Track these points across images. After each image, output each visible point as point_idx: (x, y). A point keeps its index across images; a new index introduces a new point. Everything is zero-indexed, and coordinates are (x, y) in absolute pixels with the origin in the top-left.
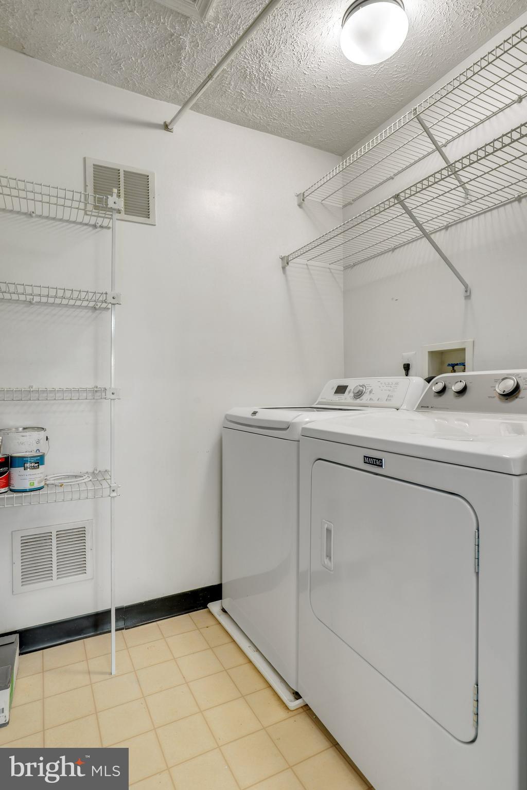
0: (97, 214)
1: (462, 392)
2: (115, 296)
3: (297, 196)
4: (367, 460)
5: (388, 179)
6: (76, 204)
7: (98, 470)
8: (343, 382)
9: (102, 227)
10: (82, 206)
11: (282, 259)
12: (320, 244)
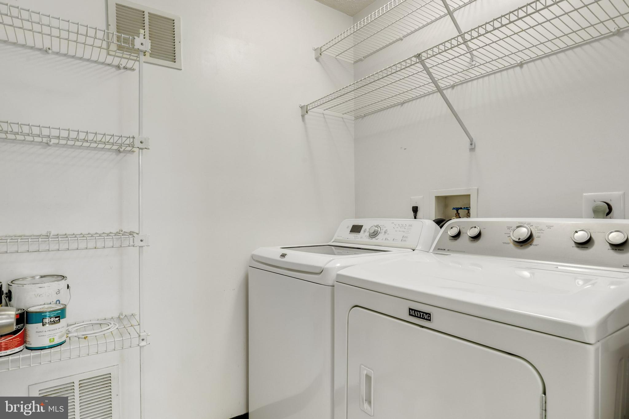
0: (128, 57)
1: (477, 237)
2: (143, 140)
3: (315, 50)
4: (412, 313)
5: (397, 40)
6: (98, 43)
7: (124, 314)
8: (358, 222)
9: (126, 68)
10: (105, 45)
11: (302, 107)
12: (336, 98)
